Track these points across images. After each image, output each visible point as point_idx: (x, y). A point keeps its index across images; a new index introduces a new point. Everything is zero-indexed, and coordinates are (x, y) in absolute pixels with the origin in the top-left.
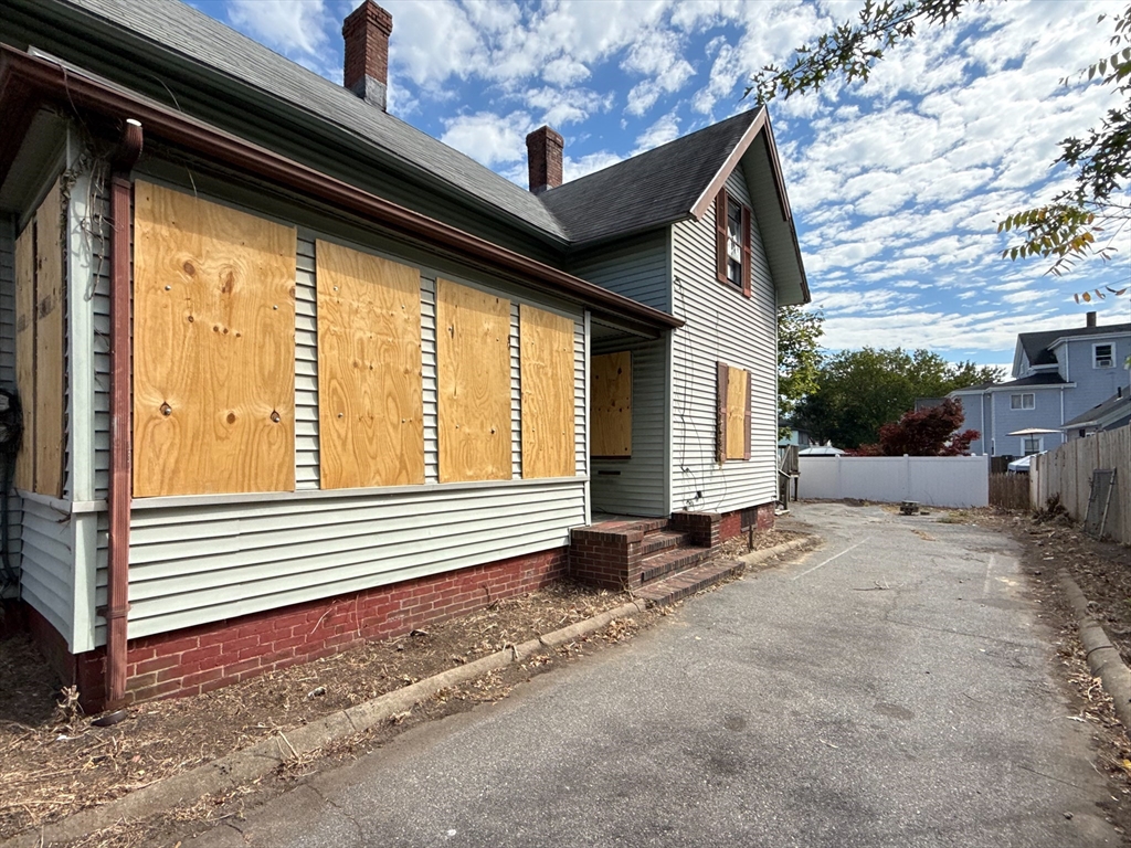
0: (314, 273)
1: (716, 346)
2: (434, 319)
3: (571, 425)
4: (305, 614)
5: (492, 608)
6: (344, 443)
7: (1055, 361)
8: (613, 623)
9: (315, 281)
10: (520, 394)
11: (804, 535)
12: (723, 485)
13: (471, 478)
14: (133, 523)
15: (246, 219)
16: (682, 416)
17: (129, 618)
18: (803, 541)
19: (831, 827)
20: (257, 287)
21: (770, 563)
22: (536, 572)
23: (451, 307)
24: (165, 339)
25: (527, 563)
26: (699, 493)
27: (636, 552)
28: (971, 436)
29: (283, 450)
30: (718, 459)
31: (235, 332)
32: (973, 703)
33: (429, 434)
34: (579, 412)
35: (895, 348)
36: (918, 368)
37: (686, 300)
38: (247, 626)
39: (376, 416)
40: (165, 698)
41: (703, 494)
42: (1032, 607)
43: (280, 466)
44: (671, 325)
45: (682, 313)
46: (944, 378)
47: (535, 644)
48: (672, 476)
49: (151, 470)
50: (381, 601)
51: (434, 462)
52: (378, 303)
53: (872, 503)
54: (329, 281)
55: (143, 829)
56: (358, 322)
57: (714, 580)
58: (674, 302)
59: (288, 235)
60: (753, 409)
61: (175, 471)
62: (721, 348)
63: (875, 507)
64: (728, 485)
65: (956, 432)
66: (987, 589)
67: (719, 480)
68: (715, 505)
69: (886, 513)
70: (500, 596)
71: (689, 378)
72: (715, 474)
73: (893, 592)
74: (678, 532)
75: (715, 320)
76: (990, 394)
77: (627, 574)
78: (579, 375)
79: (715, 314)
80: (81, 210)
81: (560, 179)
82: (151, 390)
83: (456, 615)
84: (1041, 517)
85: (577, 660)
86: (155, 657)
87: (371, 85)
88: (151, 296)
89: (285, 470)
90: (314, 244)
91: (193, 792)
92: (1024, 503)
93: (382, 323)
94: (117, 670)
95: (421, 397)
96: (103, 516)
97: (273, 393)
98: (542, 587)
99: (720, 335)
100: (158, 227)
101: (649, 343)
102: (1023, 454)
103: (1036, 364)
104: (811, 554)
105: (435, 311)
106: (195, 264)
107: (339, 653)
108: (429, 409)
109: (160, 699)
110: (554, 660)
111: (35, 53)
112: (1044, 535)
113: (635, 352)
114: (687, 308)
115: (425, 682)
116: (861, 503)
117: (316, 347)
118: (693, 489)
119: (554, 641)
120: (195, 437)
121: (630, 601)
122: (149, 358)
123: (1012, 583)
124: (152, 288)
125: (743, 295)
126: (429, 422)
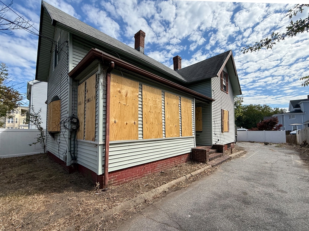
0: (142, 92)
1: (221, 105)
2: (164, 101)
3: (191, 124)
4: (140, 167)
5: (176, 167)
6: (147, 129)
7: (300, 107)
8: (206, 170)
9: (142, 94)
10: (181, 117)
11: (243, 150)
12: (224, 138)
13: (172, 136)
14: (110, 147)
15: (130, 81)
16: (214, 122)
17: (109, 167)
18: (243, 151)
19: (277, 217)
20: (132, 95)
21: (237, 157)
22: (185, 158)
23: (167, 98)
24: (115, 107)
25: (183, 156)
26: (218, 140)
27: (208, 154)
28: (280, 126)
29: (136, 130)
30: (222, 132)
31: (127, 105)
32: (301, 190)
33: (164, 127)
34: (193, 121)
35: (258, 104)
36: (264, 109)
37: (215, 95)
38: (129, 170)
39: (153, 123)
40: (114, 185)
41: (219, 140)
42: (307, 168)
43: (136, 134)
44: (212, 101)
45: (214, 98)
46: (271, 111)
47: (190, 175)
48: (213, 136)
49: (112, 135)
50: (154, 164)
51: (164, 133)
52: (154, 98)
53: (256, 142)
54: (145, 93)
55: (123, 213)
56: (150, 102)
57: (225, 161)
58: (212, 95)
59: (137, 84)
60: (229, 120)
61: (117, 135)
62: (222, 106)
63: (257, 143)
64: (225, 138)
65: (276, 125)
66: (293, 163)
67: (222, 137)
68: (222, 143)
69: (261, 145)
70: (177, 164)
71: (216, 113)
72: (222, 135)
73: (270, 164)
74: (215, 149)
75: (221, 99)
76: (283, 115)
77: (206, 159)
78: (193, 113)
79: (221, 98)
80: (101, 80)
81: (181, 67)
82: (113, 118)
83: (169, 168)
84: (302, 146)
85: (200, 179)
86: (112, 176)
87: (141, 48)
88: (113, 98)
89: (136, 135)
90: (142, 85)
91: (130, 206)
92: (295, 142)
93: (154, 102)
94: (106, 179)
95: (162, 118)
96: (104, 145)
97: (134, 118)
98: (186, 162)
99: (222, 103)
100: (114, 83)
101: (206, 105)
102: (293, 130)
103: (295, 108)
104: (246, 155)
105: (164, 99)
106: (121, 91)
107: (146, 176)
108: (163, 121)
109: (113, 186)
110: (196, 178)
111: (96, 50)
112: (304, 150)
113: (203, 107)
114: (215, 97)
115: (169, 183)
116: (253, 142)
117: (142, 108)
118: (217, 139)
119: (194, 174)
120: (120, 128)
121: (208, 165)
122: (112, 111)
123: (300, 162)
124: (113, 96)
125: (227, 93)
126: (163, 124)
